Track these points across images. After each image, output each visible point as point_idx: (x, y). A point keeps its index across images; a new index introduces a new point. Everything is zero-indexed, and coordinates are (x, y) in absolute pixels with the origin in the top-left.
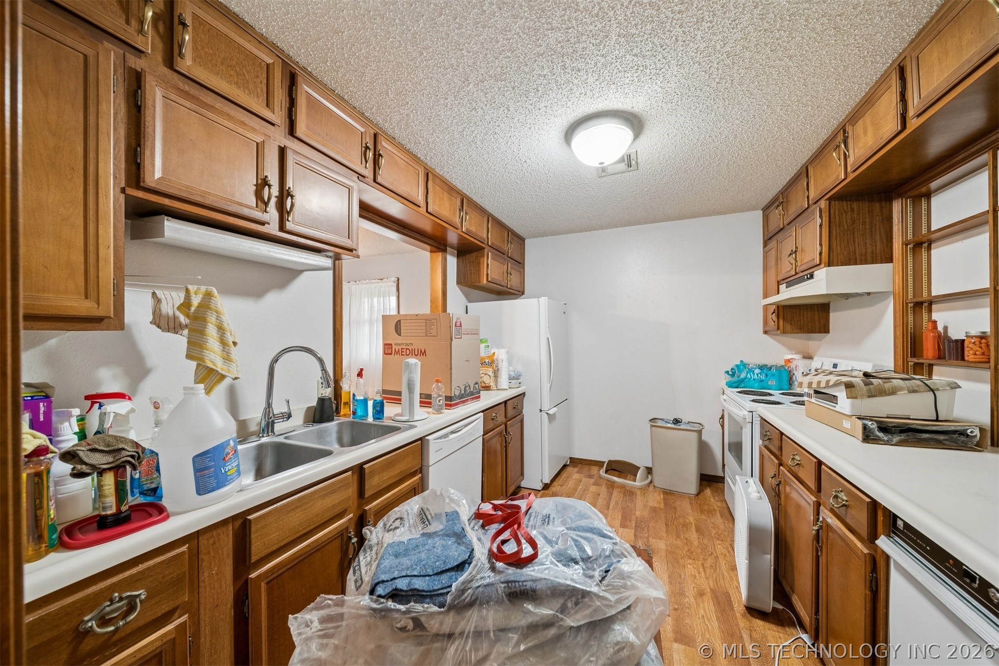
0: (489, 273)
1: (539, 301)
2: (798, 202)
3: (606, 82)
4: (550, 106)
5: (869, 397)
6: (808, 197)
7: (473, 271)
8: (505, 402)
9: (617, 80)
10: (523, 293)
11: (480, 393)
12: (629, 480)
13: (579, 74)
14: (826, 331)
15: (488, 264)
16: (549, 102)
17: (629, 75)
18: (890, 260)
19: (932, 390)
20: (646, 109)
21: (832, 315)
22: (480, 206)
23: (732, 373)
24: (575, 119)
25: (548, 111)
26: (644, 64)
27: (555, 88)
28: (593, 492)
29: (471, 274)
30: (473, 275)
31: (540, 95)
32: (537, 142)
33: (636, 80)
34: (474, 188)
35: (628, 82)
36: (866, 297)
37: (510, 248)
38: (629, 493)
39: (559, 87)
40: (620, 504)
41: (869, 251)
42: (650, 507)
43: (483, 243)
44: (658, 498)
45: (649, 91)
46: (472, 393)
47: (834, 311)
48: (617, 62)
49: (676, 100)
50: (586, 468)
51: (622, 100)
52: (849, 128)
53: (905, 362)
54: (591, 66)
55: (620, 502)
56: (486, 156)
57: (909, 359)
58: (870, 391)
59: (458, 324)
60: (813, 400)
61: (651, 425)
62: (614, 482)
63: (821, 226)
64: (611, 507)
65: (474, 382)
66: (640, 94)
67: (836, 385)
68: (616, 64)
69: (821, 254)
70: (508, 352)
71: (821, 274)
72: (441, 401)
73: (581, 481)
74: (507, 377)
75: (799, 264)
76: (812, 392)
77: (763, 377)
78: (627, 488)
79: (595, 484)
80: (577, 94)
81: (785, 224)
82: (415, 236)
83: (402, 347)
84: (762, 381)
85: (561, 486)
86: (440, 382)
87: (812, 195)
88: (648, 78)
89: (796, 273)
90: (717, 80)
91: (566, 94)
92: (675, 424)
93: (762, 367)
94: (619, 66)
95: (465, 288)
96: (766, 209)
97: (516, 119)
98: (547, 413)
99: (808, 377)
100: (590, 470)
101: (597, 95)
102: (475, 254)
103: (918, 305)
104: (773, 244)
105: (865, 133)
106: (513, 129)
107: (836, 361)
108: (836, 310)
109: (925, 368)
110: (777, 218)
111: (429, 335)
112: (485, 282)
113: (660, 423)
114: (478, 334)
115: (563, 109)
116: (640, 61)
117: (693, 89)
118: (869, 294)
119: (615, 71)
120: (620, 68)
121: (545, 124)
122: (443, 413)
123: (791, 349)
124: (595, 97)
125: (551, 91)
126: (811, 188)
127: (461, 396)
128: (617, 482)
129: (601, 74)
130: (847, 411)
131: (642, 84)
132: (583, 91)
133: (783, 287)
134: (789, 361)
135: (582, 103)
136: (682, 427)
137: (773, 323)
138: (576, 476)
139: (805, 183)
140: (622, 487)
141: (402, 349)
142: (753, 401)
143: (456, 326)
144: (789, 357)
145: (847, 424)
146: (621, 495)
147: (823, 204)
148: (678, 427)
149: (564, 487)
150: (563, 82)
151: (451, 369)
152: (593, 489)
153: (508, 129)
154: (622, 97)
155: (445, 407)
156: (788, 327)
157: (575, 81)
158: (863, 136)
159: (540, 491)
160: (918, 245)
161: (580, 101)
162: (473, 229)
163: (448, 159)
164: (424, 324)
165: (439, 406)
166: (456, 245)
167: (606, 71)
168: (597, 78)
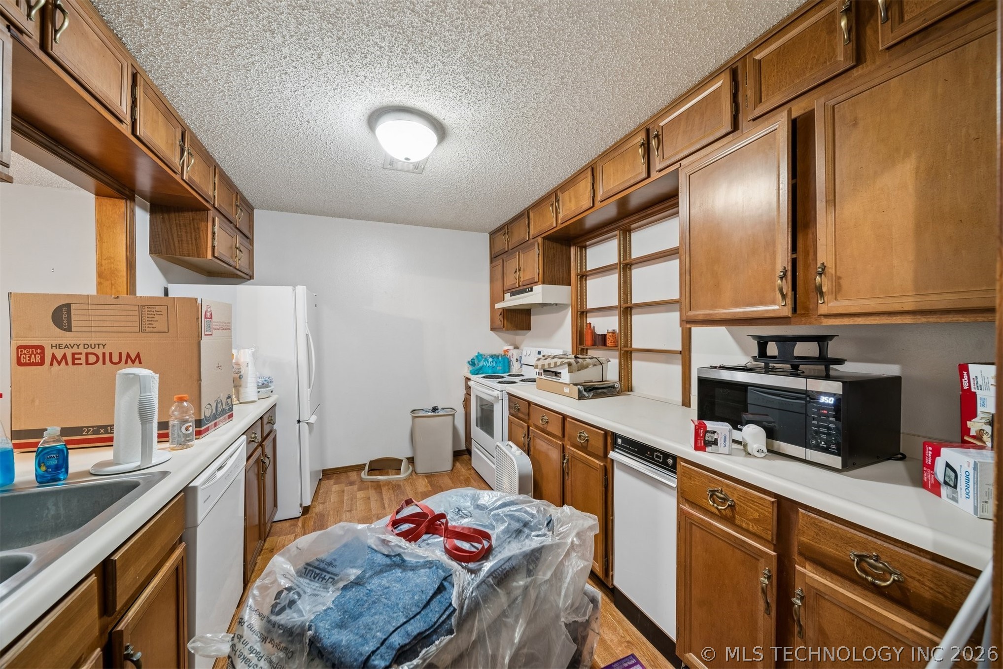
0: (216, 244)
1: (294, 290)
2: (519, 234)
3: (434, 87)
4: (370, 78)
5: (578, 370)
6: (529, 233)
7: (184, 239)
8: (261, 418)
9: (444, 90)
10: (252, 277)
11: (232, 410)
12: (392, 475)
13: (415, 66)
14: (529, 328)
15: (214, 233)
16: (371, 75)
17: (455, 91)
18: (569, 284)
19: (601, 364)
20: (453, 126)
21: (533, 318)
22: (206, 150)
23: (472, 363)
24: (389, 104)
25: (365, 82)
26: (470, 89)
27: (385, 65)
28: (362, 498)
29: (180, 241)
30: (185, 245)
31: (365, 62)
32: (335, 107)
33: (458, 98)
34: (210, 123)
35: (451, 96)
36: (555, 306)
37: (240, 217)
38: (396, 487)
39: (390, 66)
40: (393, 500)
41: (561, 276)
42: (421, 493)
43: (207, 201)
44: (424, 483)
45: (463, 113)
46: (224, 412)
47: (533, 315)
48: (451, 75)
49: (477, 129)
50: (343, 477)
51: (439, 108)
52: (559, 194)
53: (577, 348)
54: (429, 66)
55: (393, 498)
56: (254, 93)
57: (579, 346)
58: (578, 367)
59: (208, 314)
60: (543, 377)
61: (412, 416)
62: (378, 482)
63: (538, 255)
64: (386, 506)
65: (226, 396)
66: (455, 112)
67: (562, 364)
68: (450, 76)
69: (538, 274)
70: (254, 354)
71: (538, 289)
72: (191, 429)
73: (343, 491)
74: (256, 385)
75: (522, 280)
76: (542, 371)
77: (494, 364)
78: (394, 483)
79: (360, 489)
80: (404, 83)
81: (510, 248)
82: (78, 163)
83: (75, 350)
84: (493, 367)
85: (323, 503)
86: (186, 401)
87: (532, 233)
88: (467, 101)
89: (519, 286)
90: (509, 129)
91: (393, 76)
92: (434, 412)
93: (492, 356)
94: (451, 79)
95: (162, 260)
96: (493, 234)
97: (323, 71)
98: (307, 423)
99: (541, 361)
100: (348, 477)
101: (420, 93)
102: (189, 215)
103: (582, 313)
104: (499, 262)
105: (570, 201)
106: (312, 80)
107: (540, 350)
108: (535, 314)
109: (585, 351)
110: (502, 242)
111: (148, 330)
112: (209, 256)
113: (421, 414)
114: (229, 329)
115: (382, 89)
116: (468, 85)
117: (492, 127)
118: (556, 304)
119: (446, 82)
120: (451, 82)
121: (355, 93)
122: (192, 446)
123: (507, 342)
124: (418, 94)
125: (379, 65)
126: (532, 227)
127: (215, 417)
128: (382, 480)
129: (434, 78)
130: (568, 382)
131: (461, 105)
132: (410, 83)
133: (507, 296)
134: (507, 351)
135: (404, 93)
136: (441, 413)
137: (500, 323)
138: (335, 488)
139: (527, 222)
140: (388, 483)
141: (73, 354)
142: (499, 382)
143: (206, 318)
144: (506, 348)
145: (567, 390)
146: (391, 491)
147: (540, 239)
148: (438, 414)
149: (327, 504)
150: (396, 64)
151: (200, 379)
152: (360, 495)
153: (307, 76)
154: (440, 106)
155: (195, 437)
156: (510, 326)
157: (408, 70)
158: (568, 202)
159: (299, 517)
160: (582, 277)
161: (403, 90)
162: (196, 179)
163: (185, 70)
164: (137, 313)
165: (186, 436)
166: (148, 194)
167: (439, 78)
168: (428, 78)
